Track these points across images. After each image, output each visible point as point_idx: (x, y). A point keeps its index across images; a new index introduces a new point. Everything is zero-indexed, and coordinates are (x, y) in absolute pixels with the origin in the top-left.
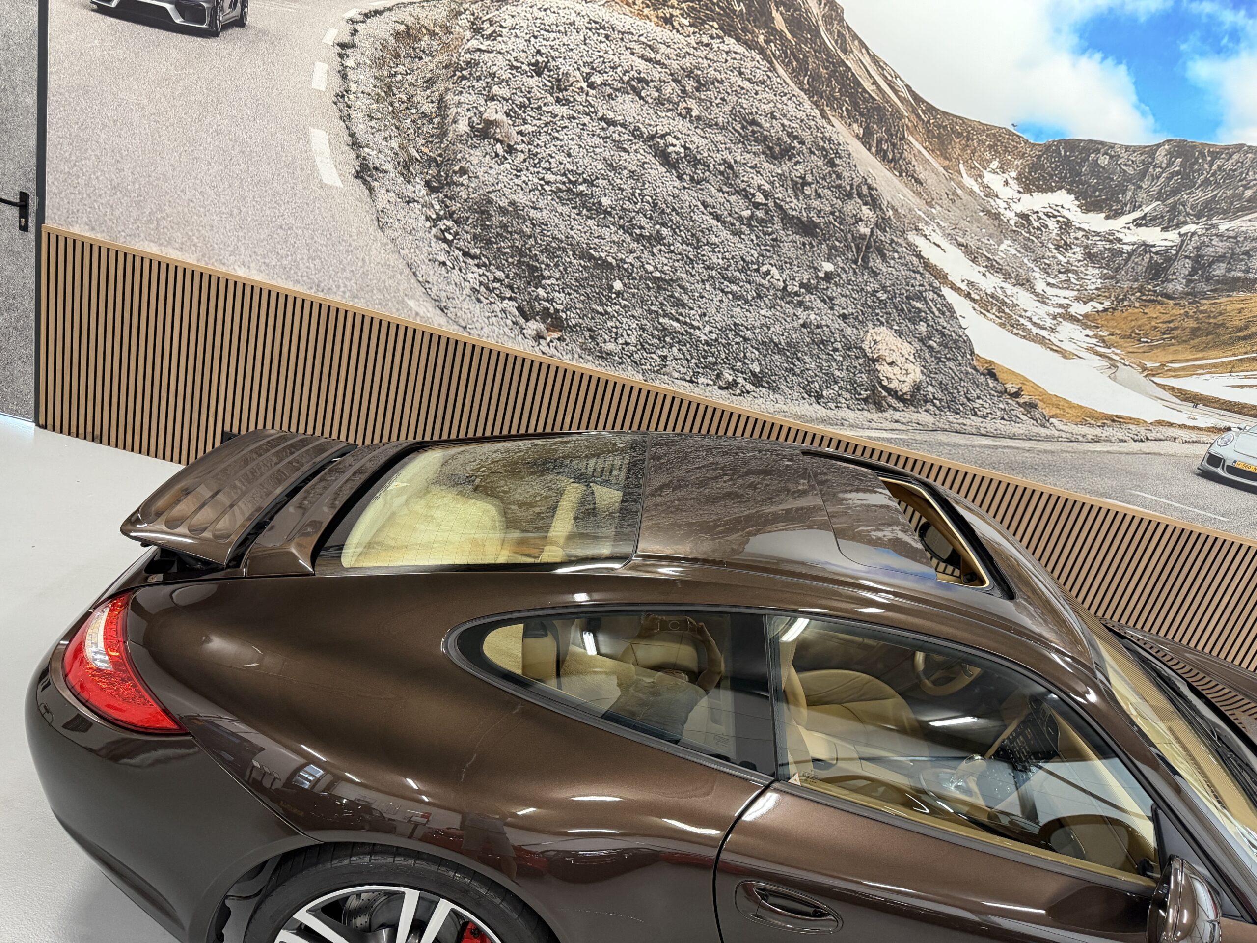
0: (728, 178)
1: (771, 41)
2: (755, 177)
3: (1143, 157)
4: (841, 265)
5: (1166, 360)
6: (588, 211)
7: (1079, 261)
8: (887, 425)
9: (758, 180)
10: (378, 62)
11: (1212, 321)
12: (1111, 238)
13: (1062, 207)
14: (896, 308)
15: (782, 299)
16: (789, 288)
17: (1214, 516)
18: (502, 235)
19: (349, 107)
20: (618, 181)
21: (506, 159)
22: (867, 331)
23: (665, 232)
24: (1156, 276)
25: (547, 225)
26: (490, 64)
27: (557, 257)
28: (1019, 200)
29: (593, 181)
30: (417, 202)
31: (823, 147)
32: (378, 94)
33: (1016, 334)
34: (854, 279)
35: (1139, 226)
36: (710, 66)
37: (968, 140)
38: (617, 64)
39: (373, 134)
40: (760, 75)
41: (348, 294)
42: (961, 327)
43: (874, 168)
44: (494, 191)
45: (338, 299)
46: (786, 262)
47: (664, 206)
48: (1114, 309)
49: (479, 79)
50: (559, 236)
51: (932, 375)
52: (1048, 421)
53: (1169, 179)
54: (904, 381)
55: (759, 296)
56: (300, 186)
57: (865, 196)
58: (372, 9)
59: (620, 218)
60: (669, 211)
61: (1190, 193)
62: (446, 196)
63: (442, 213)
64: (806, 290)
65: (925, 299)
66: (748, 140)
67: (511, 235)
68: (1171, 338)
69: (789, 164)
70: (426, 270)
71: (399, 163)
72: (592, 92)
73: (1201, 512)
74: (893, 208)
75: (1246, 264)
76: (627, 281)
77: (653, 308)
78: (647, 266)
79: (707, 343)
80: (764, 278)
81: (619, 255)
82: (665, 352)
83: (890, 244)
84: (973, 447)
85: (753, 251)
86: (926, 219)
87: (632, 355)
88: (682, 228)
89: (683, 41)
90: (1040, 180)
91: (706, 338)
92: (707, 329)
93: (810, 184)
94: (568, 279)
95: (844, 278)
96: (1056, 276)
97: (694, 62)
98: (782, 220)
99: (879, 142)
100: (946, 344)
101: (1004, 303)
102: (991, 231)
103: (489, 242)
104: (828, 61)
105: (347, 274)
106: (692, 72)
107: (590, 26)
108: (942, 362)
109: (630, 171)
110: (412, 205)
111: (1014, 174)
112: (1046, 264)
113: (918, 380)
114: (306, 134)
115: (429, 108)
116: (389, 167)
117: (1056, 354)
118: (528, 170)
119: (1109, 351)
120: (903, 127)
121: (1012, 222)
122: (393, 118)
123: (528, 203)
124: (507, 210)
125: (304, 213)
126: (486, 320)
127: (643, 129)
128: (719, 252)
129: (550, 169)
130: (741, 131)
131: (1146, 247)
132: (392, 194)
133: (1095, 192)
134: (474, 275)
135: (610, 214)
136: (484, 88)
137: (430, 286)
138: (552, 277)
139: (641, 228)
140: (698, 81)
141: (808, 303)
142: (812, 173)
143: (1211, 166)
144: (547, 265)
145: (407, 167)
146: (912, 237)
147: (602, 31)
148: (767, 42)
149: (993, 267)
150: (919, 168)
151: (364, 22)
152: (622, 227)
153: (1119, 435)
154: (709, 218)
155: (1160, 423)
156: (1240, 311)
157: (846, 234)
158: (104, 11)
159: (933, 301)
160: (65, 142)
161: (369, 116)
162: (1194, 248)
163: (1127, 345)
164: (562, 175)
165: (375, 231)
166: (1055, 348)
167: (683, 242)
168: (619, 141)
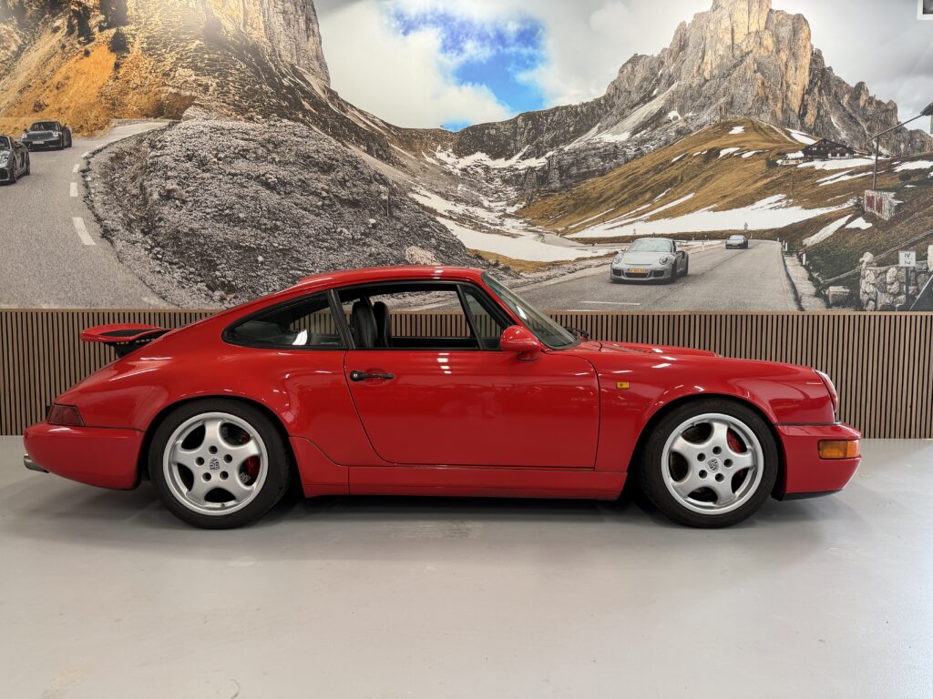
0: (304, 188)
1: (306, 116)
2: (318, 184)
3: (512, 125)
4: (379, 218)
5: (566, 224)
6: (233, 223)
7: (501, 185)
8: (434, 300)
9: (320, 185)
10: (104, 175)
11: (581, 198)
12: (512, 169)
13: (481, 160)
14: (416, 234)
15: (353, 244)
16: (356, 237)
17: (631, 304)
18: (188, 248)
19: (92, 201)
20: (246, 203)
21: (183, 207)
22: (405, 250)
24: (543, 183)
25: (212, 236)
26: (164, 161)
27: (222, 251)
28: (458, 162)
29: (232, 207)
30: (138, 242)
31: (349, 160)
32: (107, 191)
33: (484, 232)
34: (388, 224)
35: (523, 159)
36: (278, 135)
37: (421, 139)
38: (230, 145)
39: (107, 212)
40: (305, 133)
41: (108, 303)
42: (453, 236)
43: (378, 165)
44: (179, 225)
45: (103, 307)
46: (349, 224)
47: (274, 210)
48: (529, 205)
49: (159, 170)
50: (220, 240)
52: (519, 274)
53: (529, 132)
55: (341, 246)
56: (72, 250)
57: (379, 180)
58: (96, 150)
59: (252, 222)
60: (277, 212)
61: (542, 137)
62: (154, 235)
63: (153, 244)
64: (365, 236)
65: (429, 225)
66: (309, 166)
67: (194, 246)
68: (565, 212)
69: (334, 173)
70: (150, 278)
71: (125, 224)
72: (220, 162)
73: (623, 303)
74: (395, 182)
75: (586, 164)
76: (265, 255)
77: (284, 266)
78: (274, 244)
80: (340, 235)
81: (257, 242)
83: (401, 202)
85: (330, 223)
86: (415, 184)
88: (287, 219)
89: (261, 126)
90: (465, 150)
92: (318, 271)
93: (348, 181)
94: (231, 262)
95: (383, 225)
96: (492, 196)
97: (269, 135)
98: (340, 202)
99: (377, 151)
100: (449, 247)
101: (471, 217)
102: (450, 182)
103: (182, 253)
104: (338, 118)
105: (106, 292)
106: (270, 140)
107: (211, 131)
108: (450, 257)
109: (251, 197)
110: (136, 244)
111: (451, 150)
112: (484, 191)
114: (70, 222)
115: (135, 191)
116: (120, 227)
117: (508, 237)
118: (195, 210)
119: (536, 228)
120: (386, 141)
121: (459, 175)
122: (117, 202)
123: (199, 227)
124: (188, 233)
125: (76, 264)
126: (190, 298)
127: (252, 174)
128: (311, 227)
129: (207, 207)
130: (304, 163)
131: (531, 169)
132: (124, 242)
133: (495, 149)
134: (177, 274)
135: (246, 221)
136: (163, 175)
137: (154, 286)
138: (222, 264)
139: (265, 224)
140: (275, 144)
141: (369, 243)
142: (347, 175)
143: (547, 120)
144: (218, 257)
145: (129, 225)
146: (411, 195)
147: (218, 132)
148: (304, 116)
149: (458, 200)
150: (402, 159)
151: (93, 157)
152: (254, 227)
153: (561, 272)
154: (301, 210)
155: (578, 259)
156: (594, 189)
157: (376, 202)
159: (433, 225)
161: (104, 204)
162: (556, 163)
163: (543, 222)
164: (215, 208)
165: (118, 264)
166: (506, 234)
167: (290, 227)
168: (241, 183)
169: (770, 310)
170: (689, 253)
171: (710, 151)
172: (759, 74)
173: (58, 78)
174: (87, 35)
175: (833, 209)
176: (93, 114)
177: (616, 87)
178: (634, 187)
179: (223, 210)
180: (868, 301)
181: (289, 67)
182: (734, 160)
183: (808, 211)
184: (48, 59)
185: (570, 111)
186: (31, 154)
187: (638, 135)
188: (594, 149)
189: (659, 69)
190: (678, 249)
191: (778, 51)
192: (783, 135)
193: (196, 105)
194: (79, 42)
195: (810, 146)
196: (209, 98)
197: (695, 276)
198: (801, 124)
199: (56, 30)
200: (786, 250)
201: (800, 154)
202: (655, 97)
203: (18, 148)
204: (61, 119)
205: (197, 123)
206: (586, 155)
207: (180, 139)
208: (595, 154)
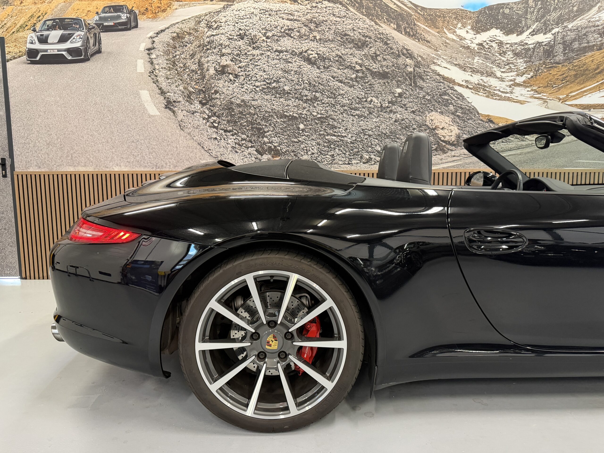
0: (341, 62)
2: (353, 59)
3: (523, 5)
4: (405, 88)
5: (568, 92)
6: (279, 95)
7: (512, 58)
8: (450, 159)
9: (355, 60)
10: (167, 53)
11: (581, 69)
12: (522, 44)
13: (496, 36)
14: (436, 101)
15: (381, 111)
16: (384, 105)
18: (241, 117)
19: (157, 76)
20: (290, 77)
21: (235, 81)
22: (426, 116)
24: (549, 56)
25: (261, 107)
26: (219, 40)
27: (270, 120)
28: (476, 38)
29: (278, 80)
30: (197, 112)
31: (380, 37)
32: (169, 67)
33: (495, 99)
34: (412, 93)
35: (533, 35)
36: (319, 16)
37: (444, 18)
38: (277, 25)
39: (170, 86)
40: (343, 14)
42: (469, 103)
43: (406, 41)
44: (233, 97)
46: (378, 94)
47: (314, 83)
48: (536, 75)
49: (215, 48)
50: (268, 110)
51: (464, 129)
52: (524, 137)
53: (538, 11)
54: (451, 136)
55: (370, 113)
56: (139, 119)
57: (406, 54)
58: (160, 30)
59: (295, 94)
60: (317, 84)
61: (550, 15)
63: (210, 114)
64: (392, 104)
65: (448, 93)
66: (345, 43)
67: (245, 116)
68: (566, 82)
69: (367, 49)
70: (208, 144)
71: (185, 96)
72: (268, 40)
74: (420, 56)
75: (587, 39)
76: (305, 123)
77: (321, 133)
78: (313, 113)
79: (351, 143)
80: (370, 104)
81: (299, 111)
82: (332, 153)
83: (424, 73)
85: (361, 93)
86: (437, 57)
87: (317, 158)
88: (325, 91)
89: (304, 8)
90: (482, 27)
91: (350, 140)
92: (350, 136)
93: (379, 55)
94: (277, 130)
95: (408, 94)
97: (311, 16)
98: (371, 74)
99: (405, 29)
100: (465, 112)
101: (485, 86)
102: (468, 55)
103: (236, 122)
105: (170, 156)
106: (312, 20)
107: (261, 12)
108: (466, 121)
109: (294, 71)
110: (195, 114)
111: (469, 27)
112: (498, 63)
113: (458, 133)
114: (138, 94)
115: (194, 67)
116: (181, 99)
117: (517, 103)
118: (247, 83)
119: (541, 95)
120: (413, 19)
121: (476, 49)
122: (178, 76)
123: (250, 99)
124: (241, 104)
125: (143, 132)
126: (242, 161)
127: (296, 51)
128: (346, 97)
129: (257, 80)
130: (341, 40)
131: (539, 44)
132: (184, 112)
133: (508, 26)
134: (231, 140)
135: (290, 93)
137: (211, 151)
138: (269, 131)
139: (306, 96)
140: (316, 23)
141: (395, 110)
142: (378, 50)
144: (266, 126)
145: (189, 97)
146: (433, 67)
147: (267, 13)
149: (474, 71)
150: (426, 36)
151: (157, 36)
152: (297, 98)
154: (337, 83)
156: (592, 61)
157: (402, 73)
158: (33, 63)
159: (452, 94)
160: (21, 129)
161: (167, 78)
162: (561, 39)
163: (547, 90)
164: (263, 81)
165: (179, 131)
166: (515, 101)
167: (328, 97)
168: (286, 59)
186: (103, 35)
188: (594, 26)
203: (91, 29)
204: (128, 3)
205: (248, 5)
206: (587, 32)
207: (233, 19)
208: (595, 31)
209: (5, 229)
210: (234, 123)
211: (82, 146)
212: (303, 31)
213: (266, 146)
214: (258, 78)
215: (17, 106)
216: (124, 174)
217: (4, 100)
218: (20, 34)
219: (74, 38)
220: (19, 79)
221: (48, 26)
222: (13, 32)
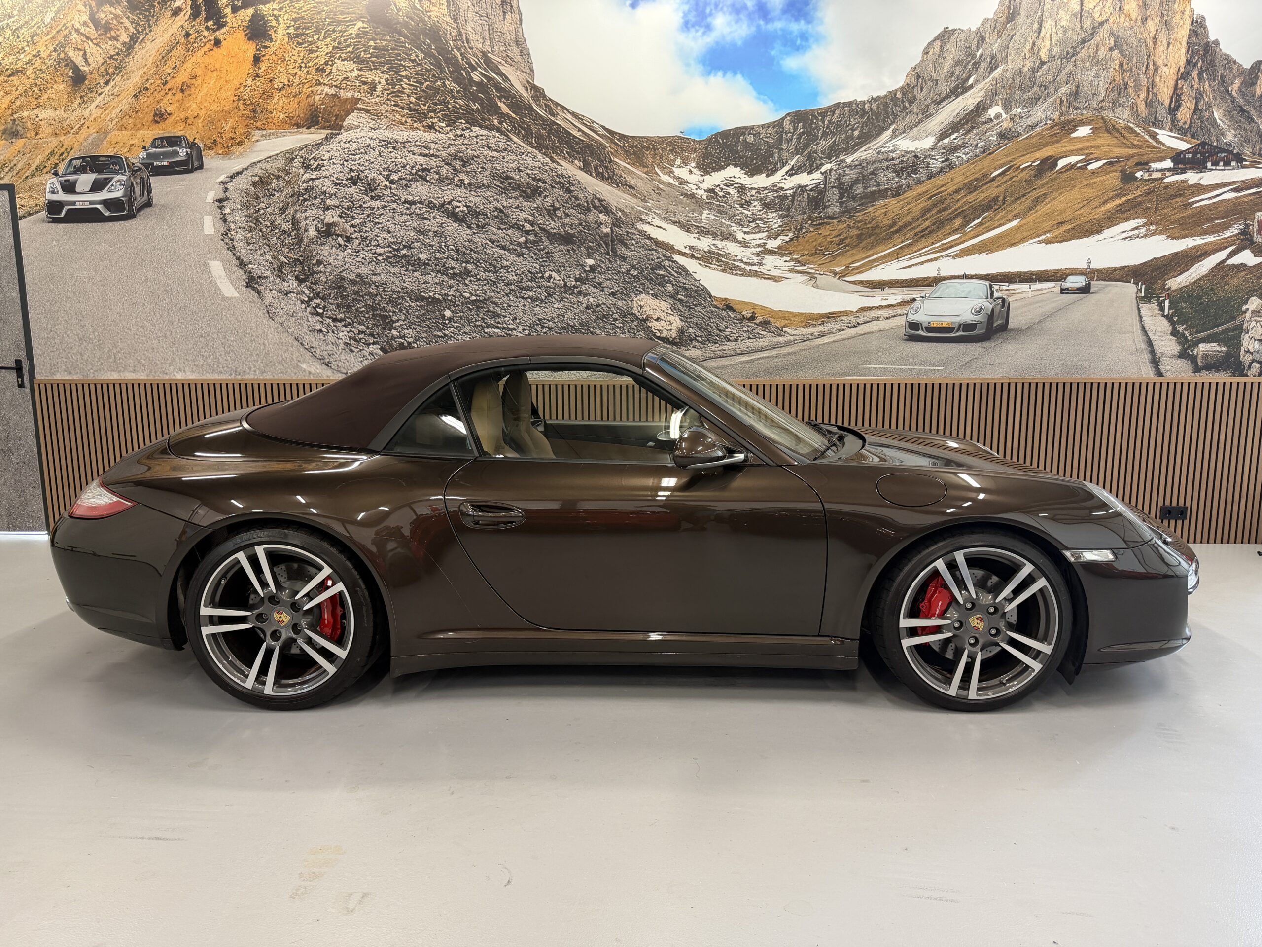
0: (502, 219)
1: (503, 122)
2: (520, 214)
3: (775, 130)
4: (599, 258)
5: (848, 262)
6: (412, 266)
7: (760, 211)
9: (523, 215)
10: (246, 206)
11: (868, 226)
12: (775, 188)
13: (734, 177)
14: (646, 278)
15: (566, 293)
16: (569, 284)
17: (932, 368)
18: (356, 300)
19: (233, 240)
20: (428, 241)
21: (347, 246)
22: (633, 300)
23: (470, 267)
24: (817, 206)
25: (386, 284)
26: (321, 186)
27: (400, 304)
28: (704, 181)
29: (410, 245)
31: (559, 181)
32: (250, 226)
33: (736, 274)
34: (610, 266)
35: (791, 175)
37: (655, 150)
38: (406, 163)
39: (252, 254)
40: (502, 145)
41: (257, 372)
42: (696, 280)
43: (598, 186)
44: (344, 270)
45: (252, 377)
46: (560, 267)
47: (464, 249)
48: (797, 237)
49: (316, 198)
50: (397, 290)
51: (689, 320)
52: (782, 330)
53: (799, 139)
54: (671, 330)
55: (549, 295)
56: (209, 304)
57: (599, 206)
58: (235, 172)
59: (436, 265)
60: (468, 252)
61: (817, 144)
62: (312, 283)
63: (311, 295)
64: (581, 282)
65: (664, 266)
66: (508, 190)
67: (363, 298)
68: (845, 246)
69: (540, 199)
70: (309, 339)
71: (274, 269)
72: (393, 186)
73: (921, 368)
74: (620, 210)
75: (875, 180)
76: (453, 309)
77: (477, 323)
78: (464, 294)
80: (549, 282)
81: (442, 291)
83: (627, 235)
84: (736, 365)
85: (535, 265)
86: (646, 211)
88: (481, 261)
89: (445, 137)
90: (712, 163)
92: (521, 328)
93: (558, 209)
94: (411, 318)
95: (604, 267)
96: (748, 225)
97: (456, 149)
98: (548, 238)
99: (596, 168)
100: (690, 294)
101: (719, 255)
102: (692, 207)
103: (349, 307)
104: (544, 125)
105: (255, 358)
106: (456, 155)
107: (381, 144)
108: (692, 308)
109: (434, 232)
110: (289, 295)
111: (693, 165)
112: (738, 219)
113: (680, 326)
114: (206, 266)
115: (286, 226)
116: (268, 273)
117: (769, 281)
118: (363, 249)
119: (806, 268)
120: (608, 154)
121: (704, 197)
122: (264, 239)
123: (369, 272)
124: (356, 281)
125: (216, 322)
126: (360, 364)
127: (435, 202)
128: (512, 271)
129: (378, 245)
130: (501, 185)
131: (802, 188)
132: (274, 292)
133: (752, 161)
134: (344, 334)
135: (428, 264)
136: (321, 204)
137: (315, 350)
138: (400, 320)
139: (453, 268)
140: (463, 160)
141: (585, 291)
142: (558, 201)
143: (823, 123)
144: (394, 312)
145: (280, 270)
147: (389, 145)
148: (500, 123)
149: (703, 232)
150: (628, 178)
151: (231, 181)
152: (439, 271)
153: (838, 327)
154: (497, 249)
155: (863, 309)
156: (885, 214)
157: (594, 236)
158: (56, 221)
159: (669, 267)
160: (43, 317)
161: (247, 243)
162: (835, 180)
163: (815, 260)
164: (388, 247)
165: (267, 321)
166: (766, 276)
167: (485, 271)
168: (421, 214)
169: (1117, 376)
170: (1010, 299)
171: (1044, 161)
172: (1116, 53)
173: (182, 77)
174: (216, 17)
175: (1211, 238)
176: (229, 125)
177: (918, 74)
178: (939, 212)
179: (398, 250)
180: (1251, 363)
181: (479, 55)
182: (1077, 173)
183: (1175, 241)
184: (169, 51)
185: (854, 108)
186: (153, 180)
187: (946, 141)
188: (887, 160)
189: (978, 50)
190: (996, 295)
191: (1144, 20)
192: (1145, 136)
193: (360, 109)
194: (207, 28)
195: (1182, 152)
196: (377, 100)
197: (1019, 331)
198: (1172, 121)
199: (176, 12)
200: (1143, 295)
201: (1168, 164)
202: (971, 87)
203: (136, 171)
204: (188, 132)
205: (362, 134)
206: (876, 169)
207: (340, 155)
208: (888, 166)
209: (24, 463)
210: (347, 309)
211: (129, 342)
212: (444, 171)
213: (396, 342)
214: (380, 242)
215: (35, 284)
216: (189, 384)
217: (17, 276)
218: (37, 180)
219: (112, 185)
220: (38, 245)
221: (75, 167)
222: (27, 177)
